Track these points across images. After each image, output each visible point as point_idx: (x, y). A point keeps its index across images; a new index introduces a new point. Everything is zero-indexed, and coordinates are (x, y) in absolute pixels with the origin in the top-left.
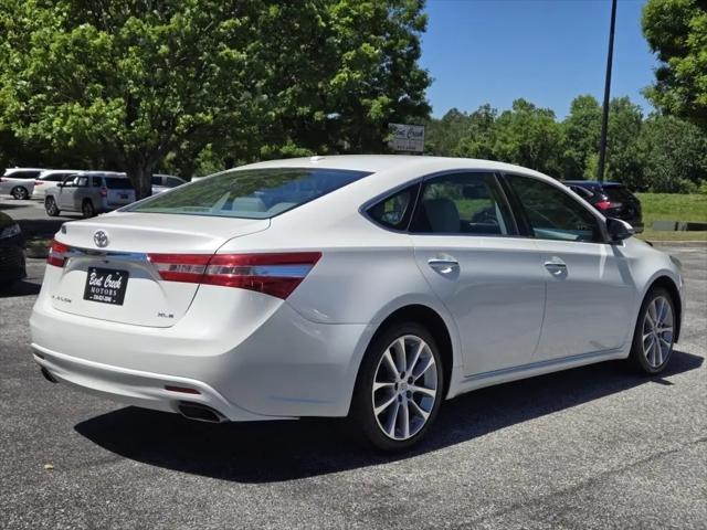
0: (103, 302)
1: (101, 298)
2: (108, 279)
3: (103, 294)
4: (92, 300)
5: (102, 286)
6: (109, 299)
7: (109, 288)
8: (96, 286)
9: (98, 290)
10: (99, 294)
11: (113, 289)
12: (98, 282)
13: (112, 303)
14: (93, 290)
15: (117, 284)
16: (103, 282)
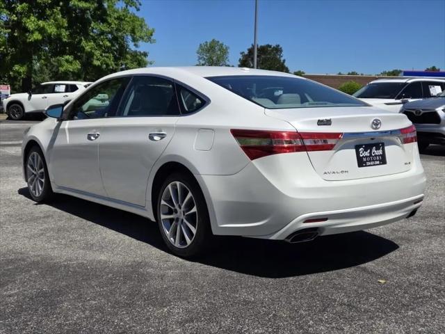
0: (374, 165)
1: (372, 163)
2: (374, 150)
3: (373, 161)
4: (366, 166)
5: (371, 155)
6: (378, 162)
7: (376, 156)
8: (366, 157)
9: (368, 159)
10: (370, 161)
11: (379, 156)
12: (367, 154)
13: (380, 164)
14: (365, 160)
15: (380, 152)
16: (370, 152)
